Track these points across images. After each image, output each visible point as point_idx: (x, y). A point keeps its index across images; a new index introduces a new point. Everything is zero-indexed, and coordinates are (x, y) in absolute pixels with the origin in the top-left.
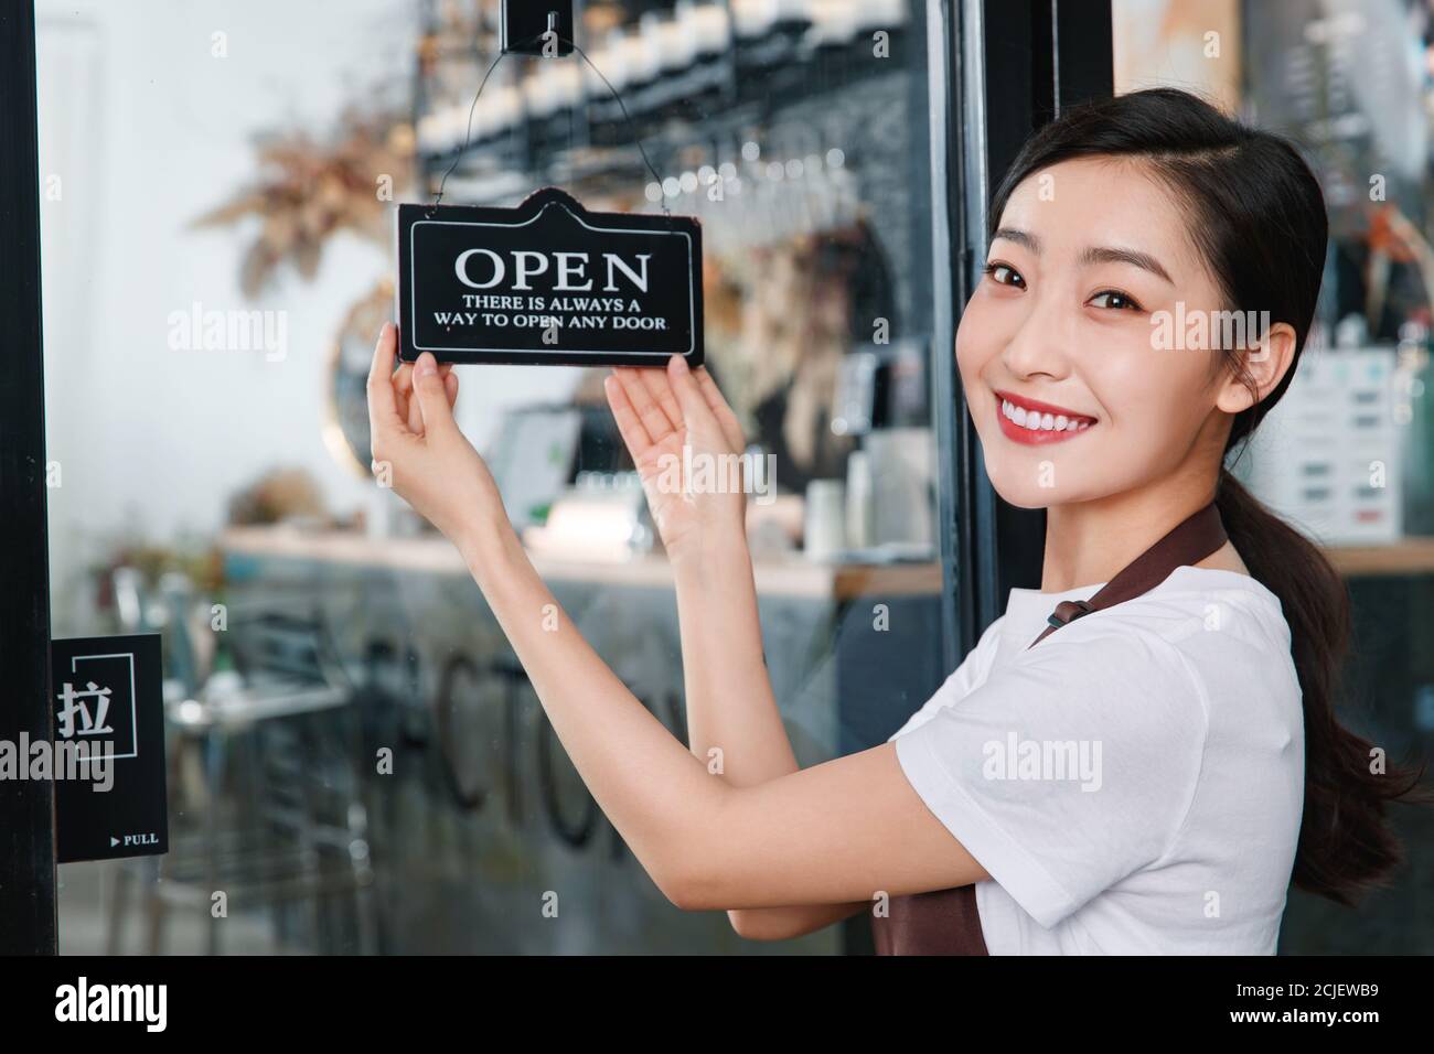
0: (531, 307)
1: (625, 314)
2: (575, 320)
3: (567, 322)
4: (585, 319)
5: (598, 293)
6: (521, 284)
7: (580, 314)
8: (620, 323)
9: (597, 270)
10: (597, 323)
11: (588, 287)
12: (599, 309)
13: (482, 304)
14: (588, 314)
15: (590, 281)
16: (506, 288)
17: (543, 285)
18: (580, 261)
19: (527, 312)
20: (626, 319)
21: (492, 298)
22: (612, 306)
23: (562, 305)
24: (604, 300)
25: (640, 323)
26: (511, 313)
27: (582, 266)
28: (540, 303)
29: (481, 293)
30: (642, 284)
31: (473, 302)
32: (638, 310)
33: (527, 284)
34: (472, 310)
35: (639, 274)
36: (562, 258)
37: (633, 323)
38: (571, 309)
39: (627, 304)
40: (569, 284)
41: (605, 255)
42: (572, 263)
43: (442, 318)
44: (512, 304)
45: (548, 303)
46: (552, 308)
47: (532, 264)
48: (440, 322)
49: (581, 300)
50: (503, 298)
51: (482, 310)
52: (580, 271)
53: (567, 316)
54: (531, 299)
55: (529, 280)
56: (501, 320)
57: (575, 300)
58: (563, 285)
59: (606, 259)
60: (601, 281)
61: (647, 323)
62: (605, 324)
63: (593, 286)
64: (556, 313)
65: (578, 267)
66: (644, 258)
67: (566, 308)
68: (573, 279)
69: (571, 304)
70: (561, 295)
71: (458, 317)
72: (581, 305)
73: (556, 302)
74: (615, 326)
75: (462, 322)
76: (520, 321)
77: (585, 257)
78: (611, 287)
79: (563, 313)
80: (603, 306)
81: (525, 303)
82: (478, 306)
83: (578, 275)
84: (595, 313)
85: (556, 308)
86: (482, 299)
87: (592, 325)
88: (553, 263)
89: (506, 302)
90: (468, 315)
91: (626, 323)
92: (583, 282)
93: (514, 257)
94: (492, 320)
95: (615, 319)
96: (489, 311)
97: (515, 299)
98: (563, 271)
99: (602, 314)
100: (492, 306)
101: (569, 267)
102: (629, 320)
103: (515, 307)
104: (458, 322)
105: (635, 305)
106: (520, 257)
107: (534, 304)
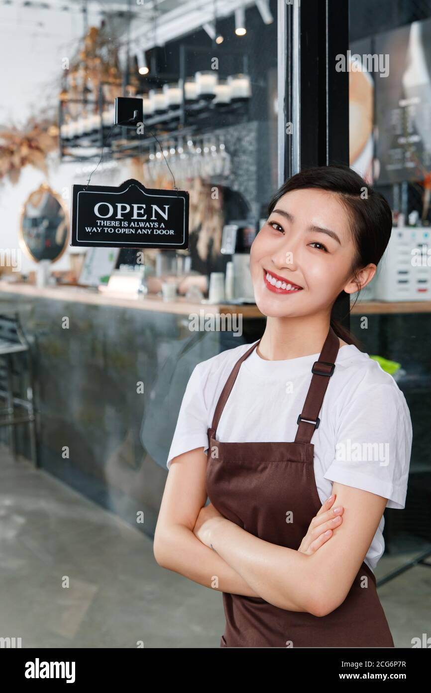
0: (123, 226)
1: (159, 228)
2: (139, 231)
3: (136, 231)
4: (143, 230)
5: (148, 220)
6: (119, 216)
7: (141, 228)
8: (156, 232)
9: (148, 211)
10: (148, 232)
11: (145, 218)
12: (149, 226)
13: (104, 224)
14: (145, 228)
15: (146, 216)
16: (113, 218)
17: (128, 217)
18: (142, 207)
19: (121, 227)
20: (159, 230)
21: (108, 222)
22: (154, 225)
23: (135, 225)
24: (151, 223)
25: (164, 232)
26: (115, 228)
27: (143, 210)
28: (126, 224)
29: (104, 220)
30: (166, 217)
31: (101, 223)
32: (164, 227)
33: (122, 216)
34: (100, 227)
35: (165, 213)
36: (135, 206)
37: (162, 232)
38: (138, 226)
39: (159, 225)
40: (138, 217)
41: (152, 206)
42: (139, 208)
43: (88, 230)
44: (115, 224)
45: (129, 224)
46: (131, 226)
47: (124, 208)
48: (87, 231)
49: (142, 223)
50: (112, 222)
51: (104, 226)
52: (142, 211)
53: (137, 229)
54: (123, 222)
55: (122, 215)
56: (111, 230)
57: (140, 223)
58: (135, 217)
59: (152, 207)
60: (150, 216)
61: (167, 232)
62: (151, 232)
63: (147, 217)
64: (132, 228)
65: (141, 210)
66: (167, 207)
67: (136, 226)
68: (139, 215)
69: (138, 224)
70: (135, 221)
71: (95, 229)
72: (142, 225)
73: (132, 224)
74: (155, 233)
75: (96, 231)
76: (118, 231)
77: (144, 206)
78: (154, 218)
79: (135, 228)
80: (150, 225)
81: (121, 224)
82: (102, 225)
83: (141, 213)
84: (147, 228)
85: (132, 226)
86: (104, 222)
87: (146, 233)
88: (132, 208)
89: (113, 223)
90: (98, 228)
91: (159, 232)
92: (143, 216)
93: (117, 206)
94: (107, 230)
95: (155, 230)
96: (107, 227)
97: (117, 222)
98: (136, 211)
99: (150, 228)
100: (108, 225)
101: (138, 210)
102: (160, 231)
103: (117, 225)
104: (94, 231)
105: (163, 225)
106: (119, 206)
107: (124, 224)
